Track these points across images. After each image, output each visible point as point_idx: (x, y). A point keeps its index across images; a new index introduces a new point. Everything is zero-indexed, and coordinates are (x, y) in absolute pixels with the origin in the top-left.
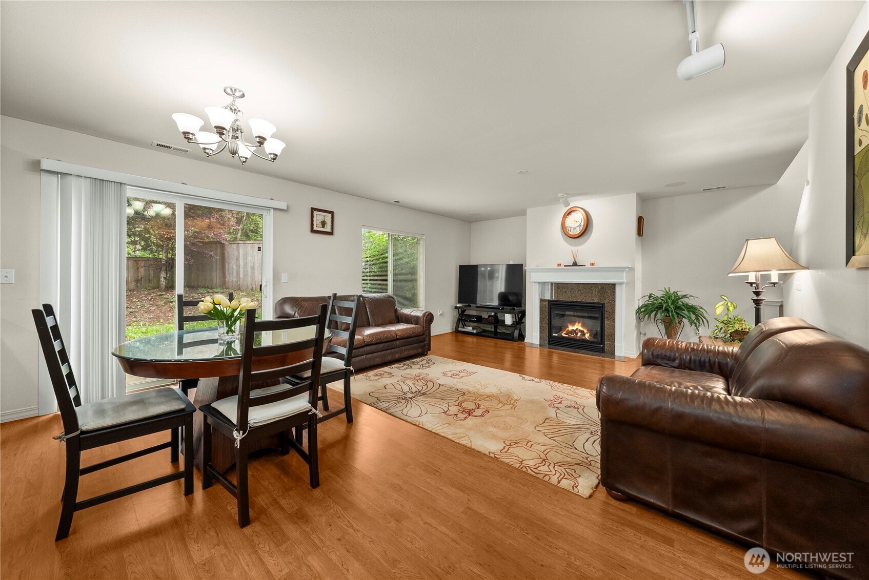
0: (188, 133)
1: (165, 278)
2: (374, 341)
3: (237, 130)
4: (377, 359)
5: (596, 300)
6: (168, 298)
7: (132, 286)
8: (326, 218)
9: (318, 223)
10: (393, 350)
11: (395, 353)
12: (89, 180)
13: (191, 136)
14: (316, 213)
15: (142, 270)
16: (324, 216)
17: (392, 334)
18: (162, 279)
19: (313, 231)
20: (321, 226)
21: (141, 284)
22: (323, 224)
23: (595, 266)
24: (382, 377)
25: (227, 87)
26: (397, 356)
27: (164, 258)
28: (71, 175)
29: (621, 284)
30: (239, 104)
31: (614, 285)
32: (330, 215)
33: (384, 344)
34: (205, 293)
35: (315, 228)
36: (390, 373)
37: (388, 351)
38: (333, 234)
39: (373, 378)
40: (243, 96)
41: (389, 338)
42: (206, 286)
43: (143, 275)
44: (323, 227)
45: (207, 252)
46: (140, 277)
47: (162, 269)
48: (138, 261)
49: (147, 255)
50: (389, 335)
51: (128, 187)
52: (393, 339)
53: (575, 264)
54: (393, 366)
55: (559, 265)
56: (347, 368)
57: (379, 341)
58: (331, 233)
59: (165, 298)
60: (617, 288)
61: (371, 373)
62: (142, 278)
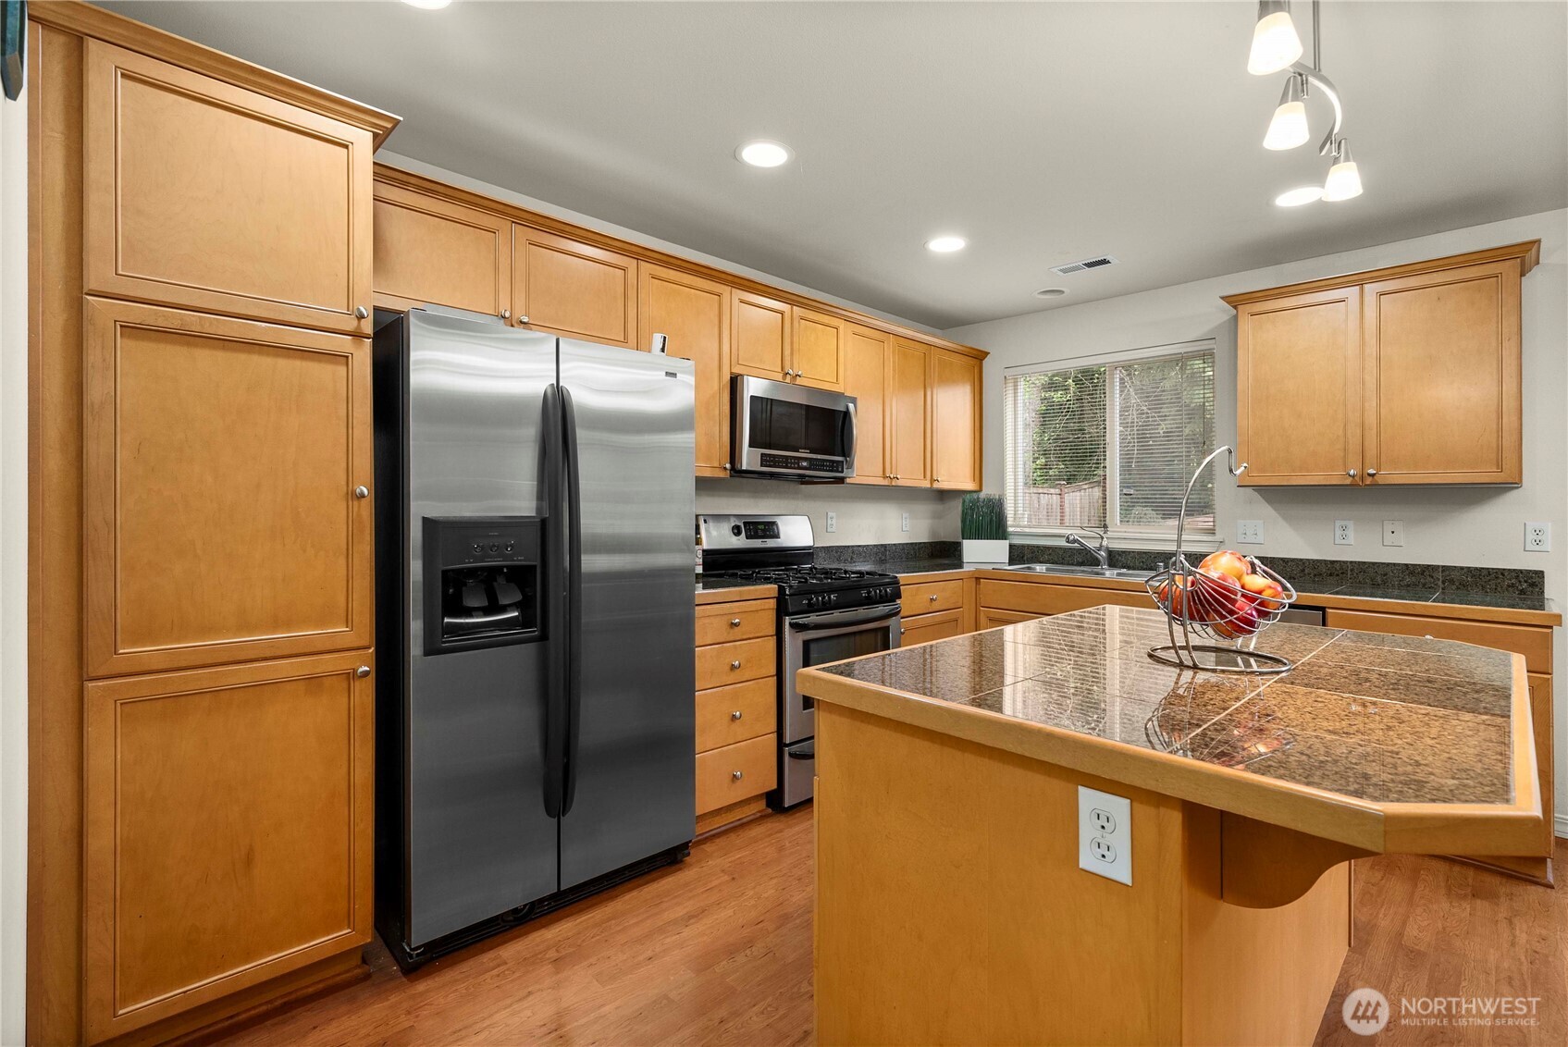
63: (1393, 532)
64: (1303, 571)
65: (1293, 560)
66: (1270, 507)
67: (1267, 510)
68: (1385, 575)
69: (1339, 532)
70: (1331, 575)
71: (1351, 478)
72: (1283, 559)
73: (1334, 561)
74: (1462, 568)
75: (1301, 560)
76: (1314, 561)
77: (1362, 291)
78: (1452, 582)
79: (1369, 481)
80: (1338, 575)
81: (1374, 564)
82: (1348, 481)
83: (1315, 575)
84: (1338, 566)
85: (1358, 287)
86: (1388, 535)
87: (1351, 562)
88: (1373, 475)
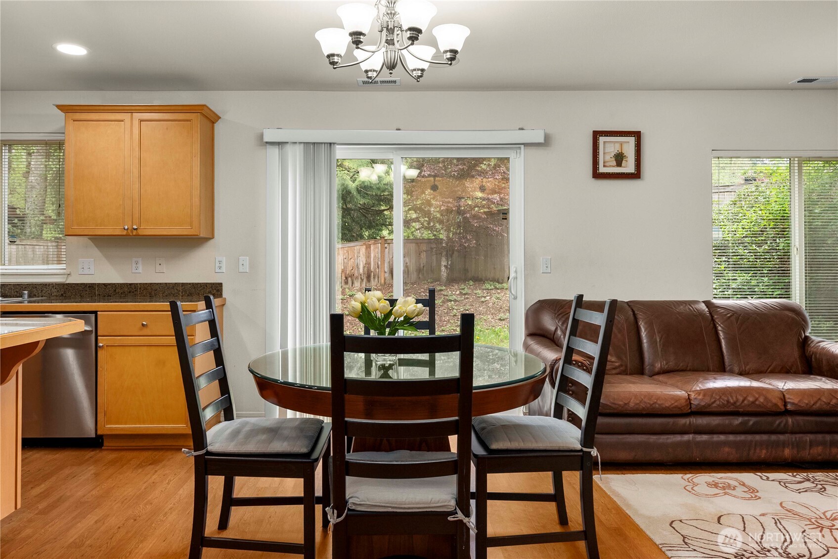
0: (333, 55)
1: (446, 267)
2: (714, 407)
4: (727, 449)
6: (447, 296)
7: (414, 276)
8: (625, 147)
9: (608, 158)
10: (774, 437)
11: (784, 445)
12: (302, 145)
13: (336, 59)
14: (602, 140)
15: (424, 255)
16: (621, 144)
17: (769, 396)
18: (443, 268)
19: (597, 175)
20: (614, 163)
21: (423, 274)
22: (619, 158)
24: (725, 494)
26: (787, 452)
27: (445, 238)
28: (288, 143)
32: (632, 140)
33: (746, 418)
34: (492, 289)
35: (602, 170)
36: (753, 490)
37: (758, 437)
38: (639, 178)
39: (702, 489)
41: (759, 406)
42: (496, 278)
43: (425, 262)
44: (619, 164)
45: (492, 226)
46: (422, 265)
47: (443, 255)
48: (419, 244)
49: (427, 234)
50: (761, 400)
51: (337, 146)
52: (774, 409)
54: (772, 476)
56: (585, 449)
57: (732, 409)
58: (636, 175)
59: (444, 295)
61: (703, 479)
62: (424, 267)
63: (160, 264)
64: (115, 291)
65: (110, 284)
66: (96, 249)
67: (95, 252)
68: (156, 290)
69: (134, 265)
70: (130, 292)
71: (126, 231)
72: (104, 284)
73: (131, 284)
74: (190, 284)
75: (114, 284)
76: (121, 284)
77: (132, 116)
78: (185, 291)
79: (135, 232)
80: (133, 292)
81: (151, 284)
82: (125, 233)
83: (121, 293)
84: (133, 286)
85: (130, 114)
86: (158, 266)
87: (140, 284)
88: (136, 229)
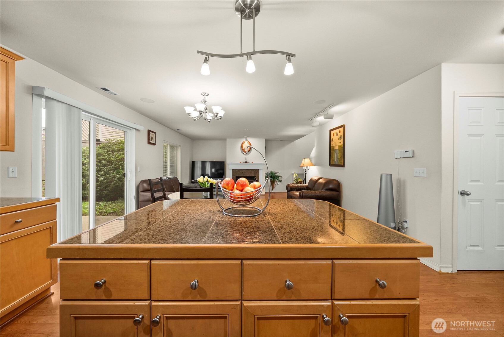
3: (206, 110)
5: (253, 175)
23: (254, 163)
25: (202, 93)
29: (261, 169)
30: (207, 99)
31: (259, 170)
40: (208, 95)
53: (246, 162)
55: (241, 162)
60: (260, 171)
